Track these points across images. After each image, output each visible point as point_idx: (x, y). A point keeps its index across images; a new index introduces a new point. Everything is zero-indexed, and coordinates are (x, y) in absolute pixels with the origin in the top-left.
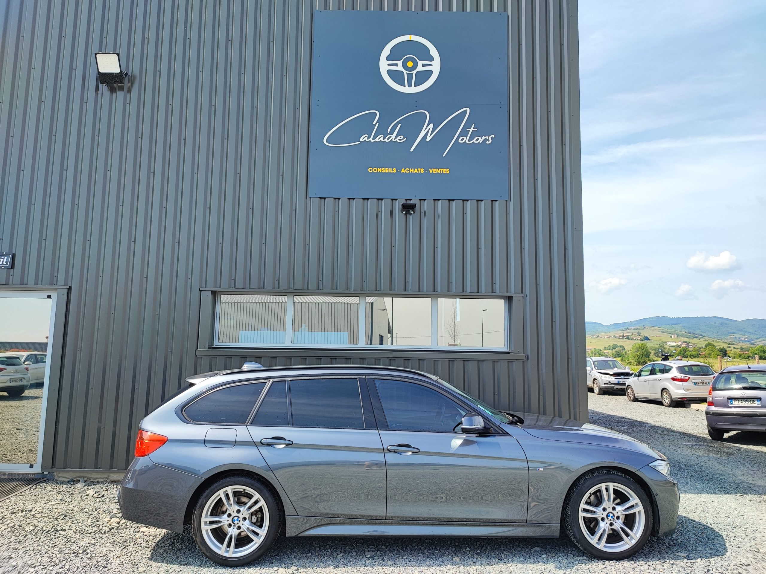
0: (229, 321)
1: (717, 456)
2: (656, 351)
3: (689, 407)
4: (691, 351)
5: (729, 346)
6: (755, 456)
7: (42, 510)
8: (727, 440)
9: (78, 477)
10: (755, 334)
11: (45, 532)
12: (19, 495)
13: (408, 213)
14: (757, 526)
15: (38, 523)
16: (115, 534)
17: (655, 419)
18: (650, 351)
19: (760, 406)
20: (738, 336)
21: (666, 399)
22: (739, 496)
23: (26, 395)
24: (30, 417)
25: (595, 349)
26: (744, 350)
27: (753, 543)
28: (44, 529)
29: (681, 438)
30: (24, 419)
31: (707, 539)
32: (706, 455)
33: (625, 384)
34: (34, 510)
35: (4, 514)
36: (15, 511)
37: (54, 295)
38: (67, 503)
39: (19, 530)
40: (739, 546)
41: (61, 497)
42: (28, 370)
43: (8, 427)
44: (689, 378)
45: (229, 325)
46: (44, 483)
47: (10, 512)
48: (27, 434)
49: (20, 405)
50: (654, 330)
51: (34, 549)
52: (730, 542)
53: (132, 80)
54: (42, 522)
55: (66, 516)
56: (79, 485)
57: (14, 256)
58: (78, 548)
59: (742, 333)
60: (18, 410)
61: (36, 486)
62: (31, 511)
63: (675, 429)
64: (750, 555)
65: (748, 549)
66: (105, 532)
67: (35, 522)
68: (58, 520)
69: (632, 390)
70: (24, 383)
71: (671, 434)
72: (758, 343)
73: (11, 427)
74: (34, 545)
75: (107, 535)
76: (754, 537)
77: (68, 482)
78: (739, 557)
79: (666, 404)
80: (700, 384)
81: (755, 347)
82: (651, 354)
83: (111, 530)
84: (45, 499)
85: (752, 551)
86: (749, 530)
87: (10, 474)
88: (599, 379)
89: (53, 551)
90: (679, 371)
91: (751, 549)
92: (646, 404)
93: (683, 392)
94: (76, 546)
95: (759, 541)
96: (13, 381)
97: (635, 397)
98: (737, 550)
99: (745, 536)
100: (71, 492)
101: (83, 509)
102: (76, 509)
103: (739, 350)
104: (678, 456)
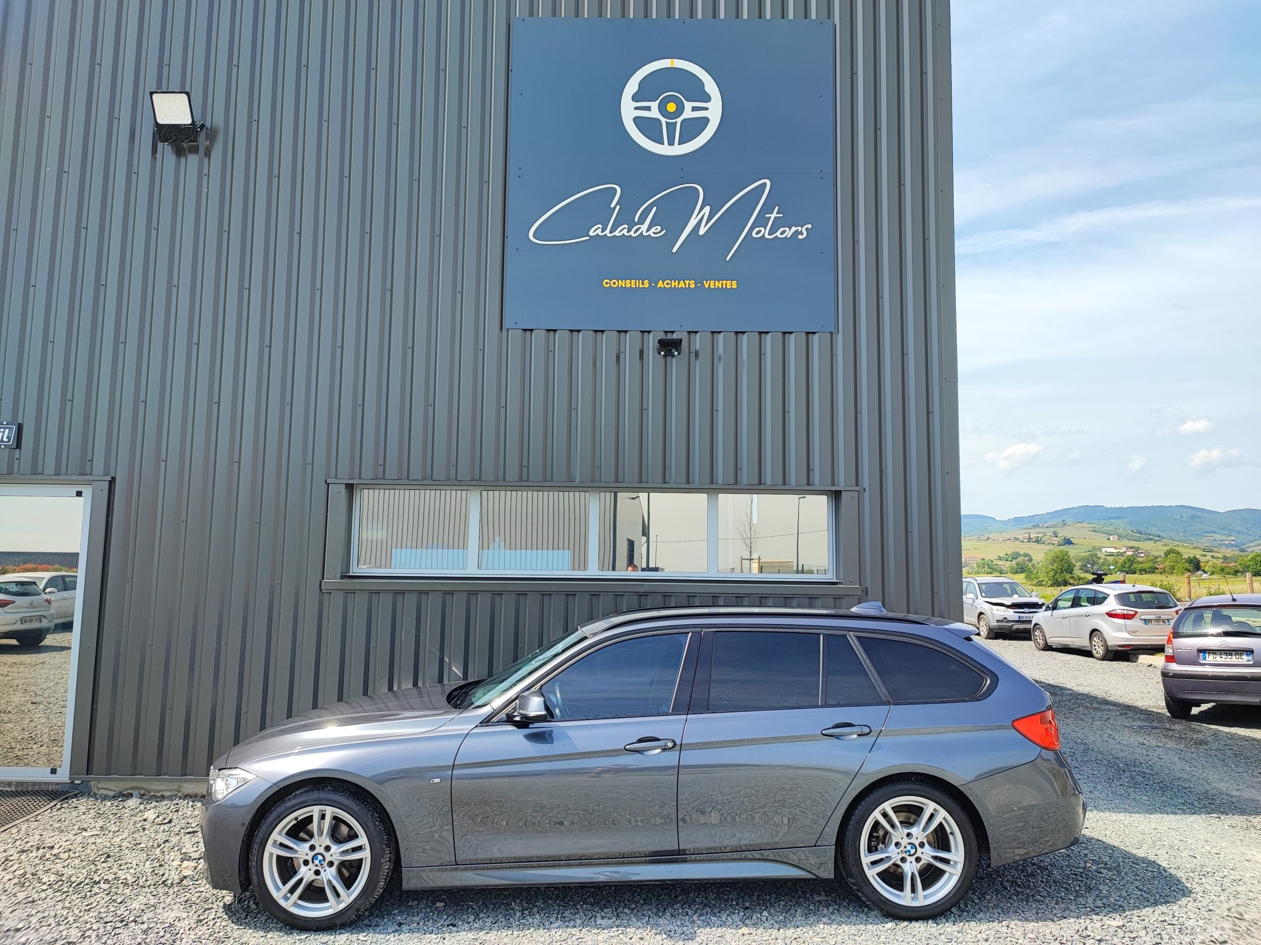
0: (375, 533)
1: (1179, 747)
2: (1084, 563)
3: (1135, 660)
4: (1141, 563)
5: (1204, 553)
6: (1241, 746)
7: (70, 847)
8: (1196, 718)
9: (130, 789)
10: (1247, 534)
11: (74, 885)
12: (32, 819)
13: (669, 354)
14: (1241, 873)
15: (63, 869)
16: (189, 887)
17: (1079, 681)
18: (1074, 562)
19: (1251, 663)
20: (1218, 537)
21: (1097, 648)
22: (1212, 819)
23: (47, 644)
24: (53, 681)
25: (983, 559)
26: (1228, 560)
27: (1233, 903)
28: (73, 879)
29: (1121, 715)
30: (45, 686)
31: (1158, 896)
32: (1162, 745)
33: (1030, 622)
34: (56, 847)
35: (8, 853)
36: (25, 849)
37: (87, 491)
38: (111, 833)
39: (32, 881)
40: (1211, 908)
41: (101, 823)
42: (50, 604)
43: (17, 700)
44: (1136, 612)
45: (375, 539)
46: (74, 800)
47: (18, 850)
48: (49, 711)
49: (38, 661)
50: (1081, 528)
51: (56, 915)
52: (1195, 901)
53: (212, 135)
54: (69, 867)
55: (109, 856)
56: (132, 803)
57: (20, 428)
58: (128, 912)
59: (1225, 532)
60: (35, 670)
61: (62, 804)
62: (52, 847)
63: (1112, 699)
64: (1227, 925)
65: (1225, 914)
66: (172, 884)
67: (59, 867)
68: (96, 863)
69: (1042, 631)
70: (45, 624)
71: (1104, 707)
72: (1252, 549)
73: (23, 699)
74: (57, 907)
75: (176, 889)
76: (1235, 893)
77: (114, 797)
78: (1210, 929)
79: (1098, 656)
80: (1154, 623)
81: (1247, 556)
82: (1075, 568)
83: (182, 881)
84: (76, 827)
85: (1231, 917)
86: (1228, 880)
87: (19, 784)
88: (988, 613)
89: (86, 917)
90: (1119, 601)
91: (1230, 914)
92: (1064, 654)
93: (1126, 635)
94: (125, 909)
95: (1243, 899)
96: (26, 621)
97: (1046, 643)
98: (1206, 915)
99: (1221, 892)
100: (119, 815)
101: (137, 844)
102: (125, 844)
103: (1221, 560)
104: (1116, 746)
